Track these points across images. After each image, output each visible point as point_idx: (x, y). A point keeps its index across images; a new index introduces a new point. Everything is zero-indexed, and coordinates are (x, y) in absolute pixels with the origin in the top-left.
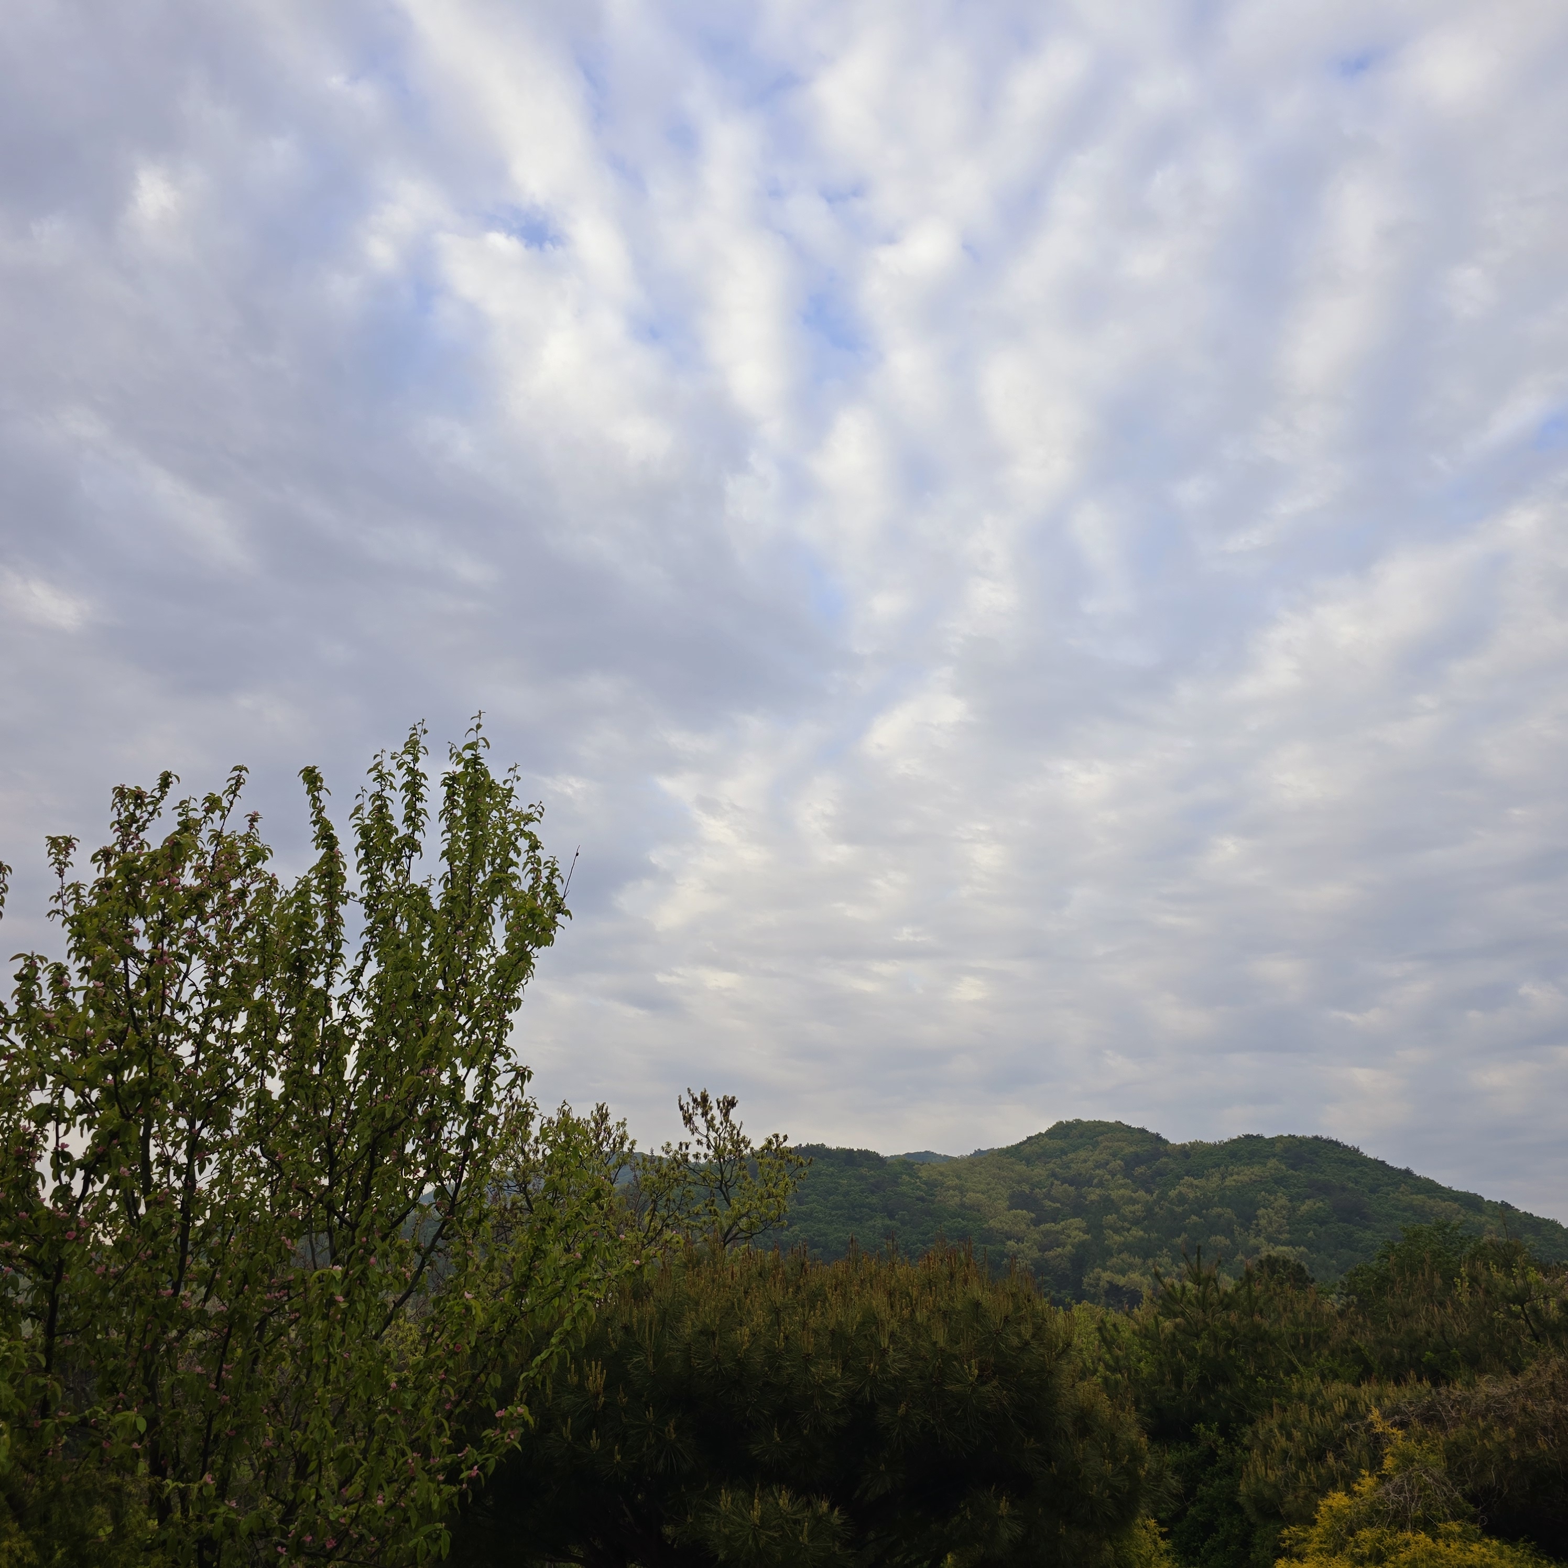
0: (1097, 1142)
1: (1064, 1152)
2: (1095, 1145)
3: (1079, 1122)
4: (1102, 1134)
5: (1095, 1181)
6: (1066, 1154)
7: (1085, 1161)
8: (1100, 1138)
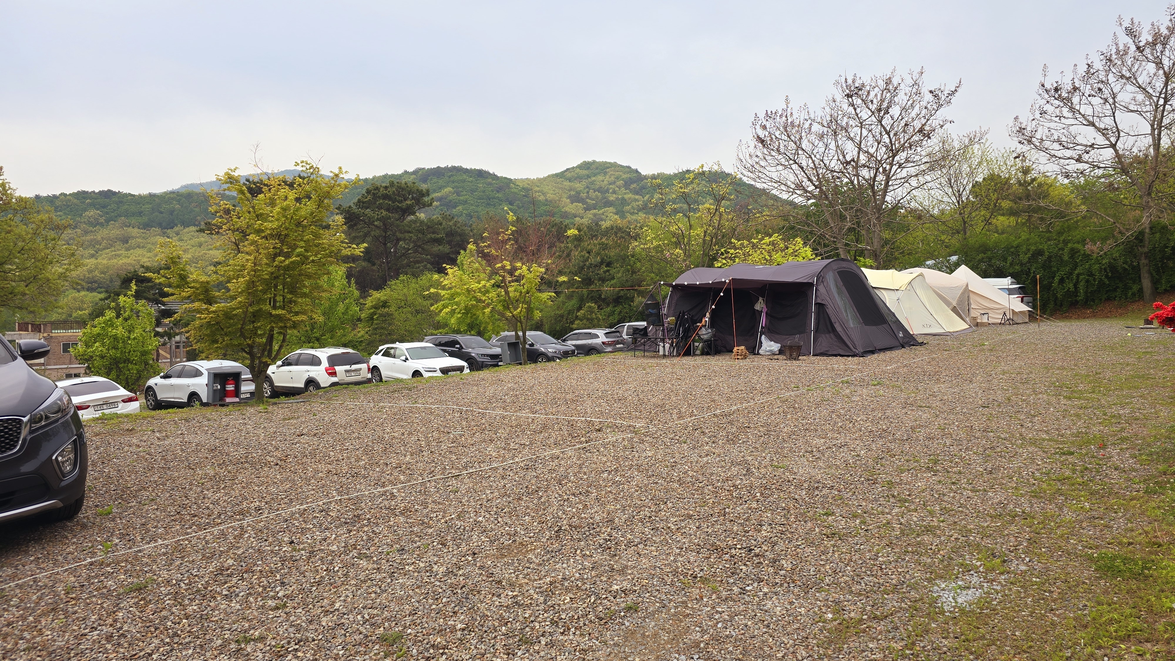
0: (606, 172)
1: (588, 177)
2: (605, 173)
3: (594, 162)
4: (608, 168)
5: (611, 191)
6: (590, 177)
7: (603, 181)
8: (608, 170)
